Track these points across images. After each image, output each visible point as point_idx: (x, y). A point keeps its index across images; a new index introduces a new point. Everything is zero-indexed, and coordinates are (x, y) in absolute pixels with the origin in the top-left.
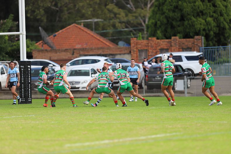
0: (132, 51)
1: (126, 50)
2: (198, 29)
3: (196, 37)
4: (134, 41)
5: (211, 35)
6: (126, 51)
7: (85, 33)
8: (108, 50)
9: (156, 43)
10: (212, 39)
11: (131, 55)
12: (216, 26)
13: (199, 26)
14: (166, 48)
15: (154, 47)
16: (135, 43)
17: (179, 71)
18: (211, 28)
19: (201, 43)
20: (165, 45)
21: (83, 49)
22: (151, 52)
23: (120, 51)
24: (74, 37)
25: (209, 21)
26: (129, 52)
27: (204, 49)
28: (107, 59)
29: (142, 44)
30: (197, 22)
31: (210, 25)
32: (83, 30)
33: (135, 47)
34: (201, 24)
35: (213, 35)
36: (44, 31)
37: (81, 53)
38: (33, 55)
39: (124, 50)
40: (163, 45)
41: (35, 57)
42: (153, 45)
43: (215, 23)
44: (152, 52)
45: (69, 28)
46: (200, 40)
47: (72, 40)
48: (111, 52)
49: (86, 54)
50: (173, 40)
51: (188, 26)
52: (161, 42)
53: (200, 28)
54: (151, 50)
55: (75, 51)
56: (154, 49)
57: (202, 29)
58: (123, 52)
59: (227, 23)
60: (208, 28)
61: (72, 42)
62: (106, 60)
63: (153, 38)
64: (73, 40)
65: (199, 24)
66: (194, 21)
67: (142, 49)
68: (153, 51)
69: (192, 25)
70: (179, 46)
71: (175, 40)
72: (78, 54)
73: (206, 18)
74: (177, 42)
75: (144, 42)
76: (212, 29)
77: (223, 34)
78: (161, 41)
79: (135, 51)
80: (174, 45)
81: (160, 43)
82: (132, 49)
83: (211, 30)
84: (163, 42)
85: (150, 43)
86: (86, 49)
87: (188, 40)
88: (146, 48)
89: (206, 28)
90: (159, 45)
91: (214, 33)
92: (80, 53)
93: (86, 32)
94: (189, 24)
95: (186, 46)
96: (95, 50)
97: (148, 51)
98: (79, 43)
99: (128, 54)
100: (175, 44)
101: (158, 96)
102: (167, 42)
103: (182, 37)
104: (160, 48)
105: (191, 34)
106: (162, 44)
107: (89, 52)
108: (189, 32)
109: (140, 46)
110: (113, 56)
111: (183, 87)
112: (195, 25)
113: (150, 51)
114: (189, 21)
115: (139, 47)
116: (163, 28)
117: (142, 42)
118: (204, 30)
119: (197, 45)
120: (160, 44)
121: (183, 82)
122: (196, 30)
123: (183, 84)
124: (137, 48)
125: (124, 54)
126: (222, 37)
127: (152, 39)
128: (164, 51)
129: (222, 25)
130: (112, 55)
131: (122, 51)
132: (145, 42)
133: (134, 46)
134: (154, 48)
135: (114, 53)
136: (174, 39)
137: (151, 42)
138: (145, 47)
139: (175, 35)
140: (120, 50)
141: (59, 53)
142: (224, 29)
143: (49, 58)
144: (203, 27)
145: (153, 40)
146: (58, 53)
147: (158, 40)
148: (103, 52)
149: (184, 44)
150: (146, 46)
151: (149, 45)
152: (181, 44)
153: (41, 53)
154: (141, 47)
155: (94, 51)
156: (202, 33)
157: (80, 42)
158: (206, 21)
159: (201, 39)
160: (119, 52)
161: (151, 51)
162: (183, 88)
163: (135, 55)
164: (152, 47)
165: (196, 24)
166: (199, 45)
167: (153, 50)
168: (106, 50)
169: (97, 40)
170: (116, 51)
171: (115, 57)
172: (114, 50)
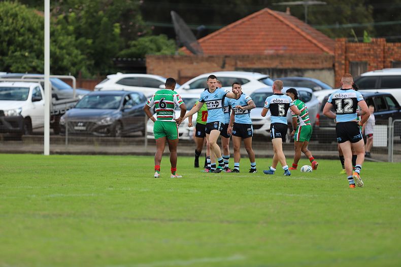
0: (336, 64)
1: (326, 61)
4: (342, 45)
6: (326, 65)
7: (284, 26)
8: (291, 61)
9: (384, 49)
11: (335, 71)
15: (380, 57)
16: (344, 48)
17: (386, 108)
21: (243, 58)
23: (314, 63)
24: (263, 33)
26: (331, 66)
28: (266, 78)
29: (357, 50)
32: (281, 21)
33: (343, 57)
36: (181, 21)
37: (239, 64)
38: (147, 65)
39: (322, 62)
40: (399, 55)
41: (151, 70)
42: (378, 53)
45: (256, 17)
47: (259, 39)
48: (297, 66)
49: (249, 66)
52: (395, 48)
54: (374, 63)
55: (227, 60)
56: (380, 62)
58: (320, 66)
61: (257, 44)
62: (261, 80)
63: (379, 40)
64: (261, 41)
67: (357, 60)
68: (377, 65)
72: (233, 66)
78: (394, 46)
79: (342, 64)
81: (393, 50)
82: (336, 60)
84: (398, 47)
85: (373, 49)
86: (248, 57)
88: (364, 60)
90: (392, 54)
92: (236, 64)
93: (287, 25)
96: (266, 59)
97: (369, 65)
98: (270, 46)
99: (329, 69)
104: (392, 60)
106: (396, 53)
107: (254, 63)
109: (353, 55)
110: (300, 74)
111: (386, 141)
113: (372, 64)
115: (352, 57)
117: (357, 48)
120: (393, 52)
121: (386, 130)
123: (386, 135)
124: (346, 59)
125: (322, 69)
127: (377, 42)
130: (297, 70)
131: (318, 63)
132: (363, 48)
133: (341, 55)
134: (380, 60)
135: (303, 67)
137: (376, 47)
138: (363, 57)
140: (313, 61)
141: (197, 62)
143: (177, 72)
145: (379, 43)
146: (195, 64)
147: (390, 45)
148: (281, 63)
150: (365, 55)
151: (372, 52)
153: (162, 63)
154: (355, 57)
155: (265, 61)
157: (273, 44)
160: (311, 66)
161: (375, 65)
162: (386, 143)
163: (343, 71)
164: (376, 57)
167: (379, 64)
168: (287, 61)
170: (307, 63)
171: (303, 74)
172: (302, 61)
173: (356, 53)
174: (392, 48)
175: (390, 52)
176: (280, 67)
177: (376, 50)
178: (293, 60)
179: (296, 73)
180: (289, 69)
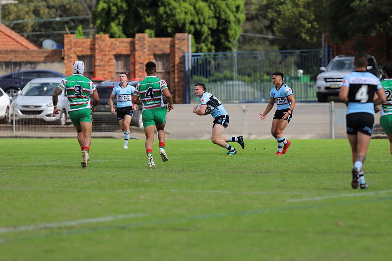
0: (66, 57)
1: (56, 55)
2: (182, 21)
3: (178, 35)
4: (70, 40)
5: (204, 32)
6: (56, 58)
8: (24, 55)
9: (108, 43)
10: (206, 38)
11: (64, 64)
12: (213, 17)
13: (182, 16)
14: (125, 53)
15: (104, 51)
16: (72, 43)
18: (204, 20)
19: (186, 46)
20: (123, 49)
22: (100, 60)
23: (45, 57)
25: (200, 7)
26: (60, 59)
27: (193, 56)
29: (83, 45)
30: (180, 8)
31: (202, 14)
33: (72, 51)
34: (186, 13)
35: (207, 32)
39: (53, 56)
40: (120, 49)
42: (102, 47)
43: (210, 12)
44: (102, 60)
46: (184, 40)
48: (29, 59)
50: (138, 40)
51: (164, 16)
52: (117, 42)
53: (184, 20)
54: (99, 56)
56: (105, 55)
57: (187, 21)
58: (50, 59)
59: (232, 12)
60: (199, 20)
63: (103, 35)
65: (183, 13)
66: (175, 8)
67: (83, 53)
68: (102, 58)
69: (172, 13)
70: (149, 50)
71: (142, 40)
73: (196, 3)
74: (145, 44)
75: (87, 42)
76: (206, 22)
77: (225, 31)
78: (116, 41)
79: (71, 57)
80: (139, 48)
81: (115, 44)
82: (66, 53)
83: (204, 23)
84: (120, 42)
85: (98, 44)
87: (164, 39)
88: (90, 53)
89: (196, 20)
90: (114, 48)
91: (209, 29)
94: (165, 12)
95: (160, 50)
97: (95, 57)
99: (59, 61)
100: (141, 46)
101: (110, 137)
102: (127, 42)
103: (153, 34)
104: (115, 53)
105: (169, 30)
106: (118, 47)
108: (166, 27)
109: (80, 49)
110: (33, 66)
112: (177, 14)
113: (97, 57)
114: (165, 8)
115: (79, 51)
116: (122, 18)
117: (84, 43)
118: (192, 23)
119: (179, 48)
120: (116, 46)
122: (177, 24)
124: (75, 52)
125: (53, 61)
126: (222, 36)
127: (101, 37)
128: (122, 58)
129: (223, 16)
130: (31, 63)
131: (49, 57)
132: (89, 43)
133: (70, 49)
134: (104, 53)
135: (35, 60)
136: (140, 38)
137: (100, 42)
139: (142, 31)
140: (44, 55)
142: (227, 22)
144: (189, 18)
145: (103, 38)
147: (112, 40)
148: (15, 57)
149: (156, 46)
150: (90, 49)
151: (97, 47)
152: (152, 46)
154: (82, 51)
156: (187, 29)
158: (195, 8)
159: (187, 39)
160: (43, 59)
161: (100, 57)
164: (101, 51)
165: (178, 12)
166: (182, 50)
167: (104, 57)
168: (21, 55)
169: (7, 37)
170: (38, 57)
171: (35, 66)
172: (34, 55)
173: (82, 47)
174: (114, 42)
175: (113, 47)
176: (14, 60)
177: (101, 44)
178: (26, 54)
179: (29, 66)
180: (23, 62)
